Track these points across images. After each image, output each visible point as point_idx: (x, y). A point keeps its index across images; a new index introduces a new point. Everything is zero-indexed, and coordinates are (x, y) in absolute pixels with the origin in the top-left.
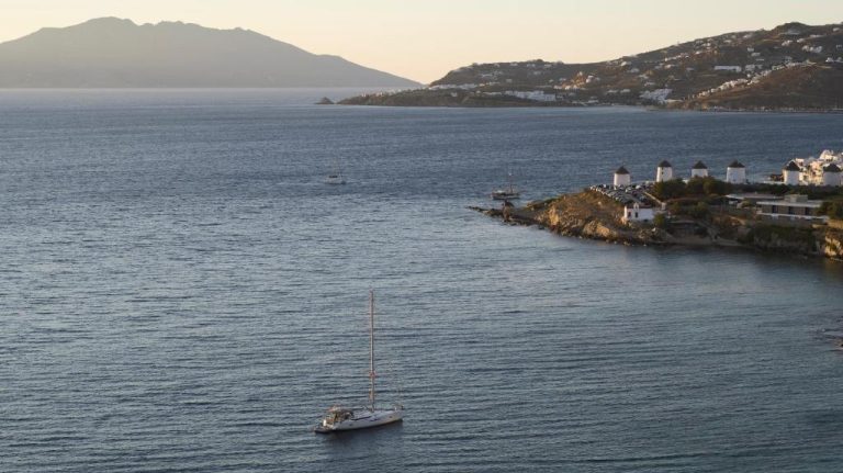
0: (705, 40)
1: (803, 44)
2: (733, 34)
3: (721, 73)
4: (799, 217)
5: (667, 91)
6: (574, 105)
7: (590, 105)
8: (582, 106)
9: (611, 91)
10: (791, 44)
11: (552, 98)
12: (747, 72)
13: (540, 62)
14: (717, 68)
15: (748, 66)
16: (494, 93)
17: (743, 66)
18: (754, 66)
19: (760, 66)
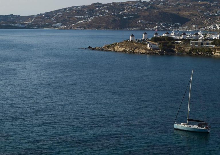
0: (66, 9)
1: (102, 9)
2: (75, 6)
3: (77, 18)
4: (205, 45)
5: (61, 24)
6: (31, 28)
7: (36, 28)
8: (34, 28)
9: (42, 24)
10: (98, 9)
11: (24, 26)
12: (86, 18)
13: (12, 15)
14: (76, 16)
15: (85, 16)
16: (5, 24)
17: (84, 16)
18: (87, 16)
19: (89, 16)
